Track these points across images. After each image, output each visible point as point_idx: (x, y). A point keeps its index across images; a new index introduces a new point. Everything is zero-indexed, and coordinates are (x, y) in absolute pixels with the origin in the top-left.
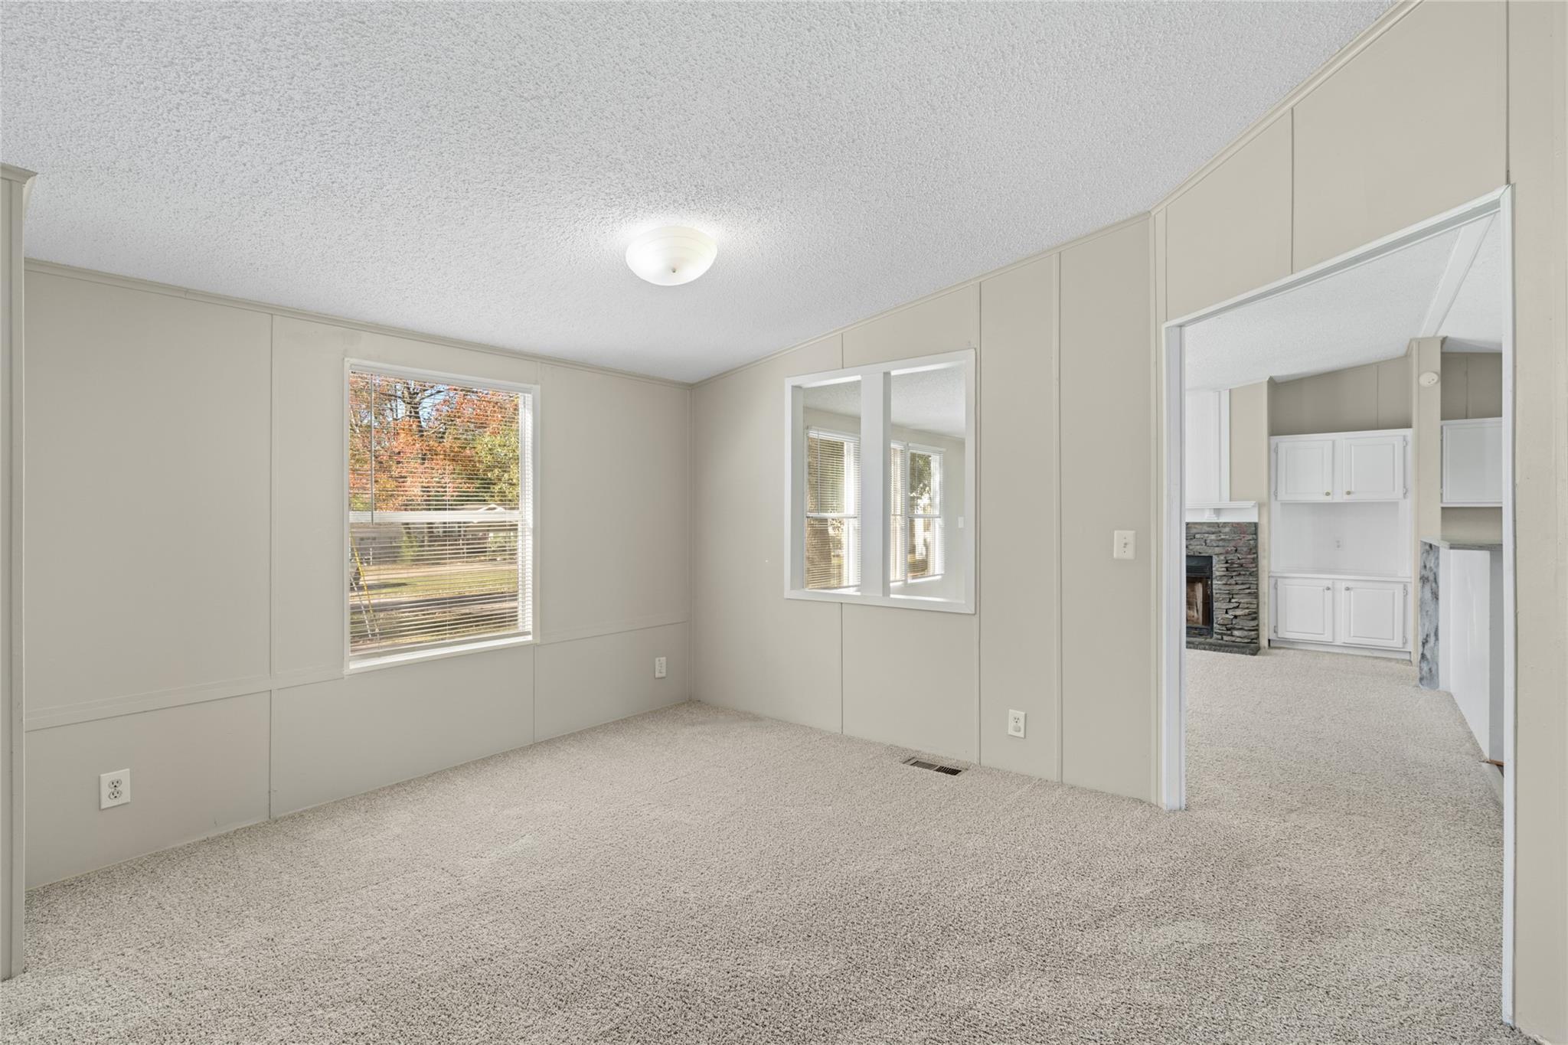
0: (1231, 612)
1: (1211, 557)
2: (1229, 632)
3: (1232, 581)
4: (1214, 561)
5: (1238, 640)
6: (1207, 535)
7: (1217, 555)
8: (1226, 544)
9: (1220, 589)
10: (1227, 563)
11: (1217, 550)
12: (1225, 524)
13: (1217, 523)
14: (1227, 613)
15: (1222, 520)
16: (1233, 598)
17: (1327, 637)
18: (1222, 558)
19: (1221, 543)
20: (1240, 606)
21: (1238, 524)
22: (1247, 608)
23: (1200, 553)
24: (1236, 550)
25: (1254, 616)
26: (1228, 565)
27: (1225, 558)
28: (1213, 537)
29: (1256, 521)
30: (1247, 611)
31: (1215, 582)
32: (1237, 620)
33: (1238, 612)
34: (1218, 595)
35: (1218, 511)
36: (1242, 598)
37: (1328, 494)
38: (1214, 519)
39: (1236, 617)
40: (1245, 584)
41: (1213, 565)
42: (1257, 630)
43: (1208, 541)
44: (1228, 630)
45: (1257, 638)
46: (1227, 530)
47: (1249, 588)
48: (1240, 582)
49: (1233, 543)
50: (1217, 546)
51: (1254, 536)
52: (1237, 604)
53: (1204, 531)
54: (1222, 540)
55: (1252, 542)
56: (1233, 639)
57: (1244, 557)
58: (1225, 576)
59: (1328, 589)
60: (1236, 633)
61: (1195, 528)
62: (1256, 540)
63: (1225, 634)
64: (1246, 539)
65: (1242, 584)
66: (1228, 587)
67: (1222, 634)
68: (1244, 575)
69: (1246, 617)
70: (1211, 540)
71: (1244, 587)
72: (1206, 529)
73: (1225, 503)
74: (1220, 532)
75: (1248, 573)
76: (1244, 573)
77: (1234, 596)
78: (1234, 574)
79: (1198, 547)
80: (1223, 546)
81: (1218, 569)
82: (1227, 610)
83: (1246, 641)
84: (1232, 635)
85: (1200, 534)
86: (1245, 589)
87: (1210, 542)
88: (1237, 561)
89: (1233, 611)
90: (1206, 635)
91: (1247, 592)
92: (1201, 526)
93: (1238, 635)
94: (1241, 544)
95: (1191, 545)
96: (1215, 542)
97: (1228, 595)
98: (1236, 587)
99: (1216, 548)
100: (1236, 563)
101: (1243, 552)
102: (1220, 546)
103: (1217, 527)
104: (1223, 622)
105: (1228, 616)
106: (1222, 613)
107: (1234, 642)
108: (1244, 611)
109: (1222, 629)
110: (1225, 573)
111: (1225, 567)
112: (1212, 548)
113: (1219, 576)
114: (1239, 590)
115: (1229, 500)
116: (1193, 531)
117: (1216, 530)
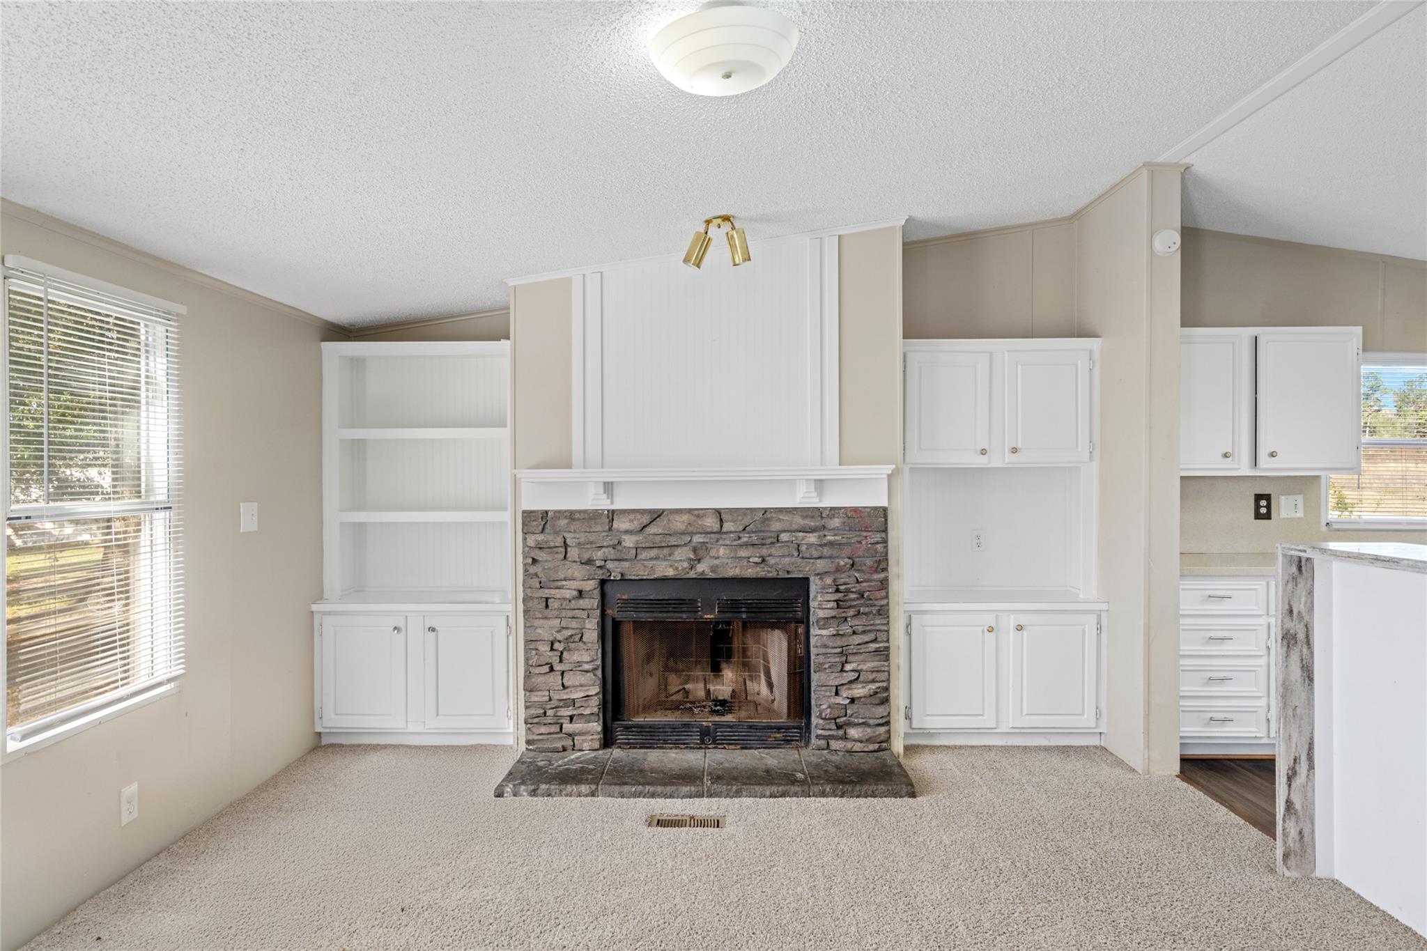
0: (845, 693)
1: (807, 579)
2: (841, 732)
3: (845, 628)
4: (813, 589)
5: (856, 747)
6: (801, 534)
7: (820, 575)
8: (835, 553)
9: (825, 646)
10: (837, 591)
11: (821, 565)
12: (834, 510)
13: (818, 509)
14: (837, 694)
15: (829, 502)
16: (846, 662)
17: (987, 721)
18: (829, 581)
19: (825, 552)
20: (861, 678)
21: (855, 510)
22: (873, 681)
23: (788, 572)
24: (853, 565)
25: (882, 697)
26: (840, 595)
27: (834, 580)
28: (812, 538)
29: (885, 504)
30: (873, 687)
31: (814, 631)
32: (855, 707)
33: (858, 691)
34: (821, 659)
35: (820, 484)
36: (864, 661)
37: (983, 452)
38: (814, 502)
39: (853, 700)
40: (869, 631)
41: (811, 596)
42: (888, 723)
43: (803, 548)
44: (839, 727)
45: (888, 740)
46: (836, 523)
47: (875, 641)
48: (860, 629)
49: (847, 551)
50: (820, 558)
51: (883, 535)
52: (857, 675)
53: (795, 527)
54: (831, 544)
55: (879, 547)
56: (849, 745)
57: (864, 576)
58: (833, 617)
59: (991, 630)
60: (853, 732)
61: (779, 520)
62: (885, 541)
63: (834, 738)
64: (870, 540)
65: (864, 632)
66: (839, 642)
67: (827, 738)
68: (865, 614)
69: (868, 700)
70: (810, 546)
71: (866, 638)
72: (799, 521)
73: (832, 470)
74: (824, 527)
75: (874, 610)
76: (867, 610)
77: (850, 658)
78: (851, 612)
79: (787, 560)
80: (830, 557)
81: (820, 603)
82: (837, 687)
83: (872, 747)
84: (845, 738)
85: (789, 534)
86: (867, 643)
87: (807, 549)
88: (855, 587)
89: (849, 689)
90: (797, 740)
91: (870, 649)
92: (790, 516)
93: (856, 736)
94: (861, 553)
95: (769, 556)
96: (816, 550)
97: (837, 660)
98: (853, 639)
99: (819, 561)
100: (854, 590)
101: (864, 568)
102: (826, 558)
103: (819, 518)
104: (830, 713)
105: (839, 700)
106: (828, 694)
107: (850, 752)
108: (864, 687)
109: (827, 727)
110: (833, 613)
111: (834, 601)
112: (812, 561)
113: (824, 618)
114: (858, 645)
115: (838, 464)
116: (776, 526)
117: (818, 524)
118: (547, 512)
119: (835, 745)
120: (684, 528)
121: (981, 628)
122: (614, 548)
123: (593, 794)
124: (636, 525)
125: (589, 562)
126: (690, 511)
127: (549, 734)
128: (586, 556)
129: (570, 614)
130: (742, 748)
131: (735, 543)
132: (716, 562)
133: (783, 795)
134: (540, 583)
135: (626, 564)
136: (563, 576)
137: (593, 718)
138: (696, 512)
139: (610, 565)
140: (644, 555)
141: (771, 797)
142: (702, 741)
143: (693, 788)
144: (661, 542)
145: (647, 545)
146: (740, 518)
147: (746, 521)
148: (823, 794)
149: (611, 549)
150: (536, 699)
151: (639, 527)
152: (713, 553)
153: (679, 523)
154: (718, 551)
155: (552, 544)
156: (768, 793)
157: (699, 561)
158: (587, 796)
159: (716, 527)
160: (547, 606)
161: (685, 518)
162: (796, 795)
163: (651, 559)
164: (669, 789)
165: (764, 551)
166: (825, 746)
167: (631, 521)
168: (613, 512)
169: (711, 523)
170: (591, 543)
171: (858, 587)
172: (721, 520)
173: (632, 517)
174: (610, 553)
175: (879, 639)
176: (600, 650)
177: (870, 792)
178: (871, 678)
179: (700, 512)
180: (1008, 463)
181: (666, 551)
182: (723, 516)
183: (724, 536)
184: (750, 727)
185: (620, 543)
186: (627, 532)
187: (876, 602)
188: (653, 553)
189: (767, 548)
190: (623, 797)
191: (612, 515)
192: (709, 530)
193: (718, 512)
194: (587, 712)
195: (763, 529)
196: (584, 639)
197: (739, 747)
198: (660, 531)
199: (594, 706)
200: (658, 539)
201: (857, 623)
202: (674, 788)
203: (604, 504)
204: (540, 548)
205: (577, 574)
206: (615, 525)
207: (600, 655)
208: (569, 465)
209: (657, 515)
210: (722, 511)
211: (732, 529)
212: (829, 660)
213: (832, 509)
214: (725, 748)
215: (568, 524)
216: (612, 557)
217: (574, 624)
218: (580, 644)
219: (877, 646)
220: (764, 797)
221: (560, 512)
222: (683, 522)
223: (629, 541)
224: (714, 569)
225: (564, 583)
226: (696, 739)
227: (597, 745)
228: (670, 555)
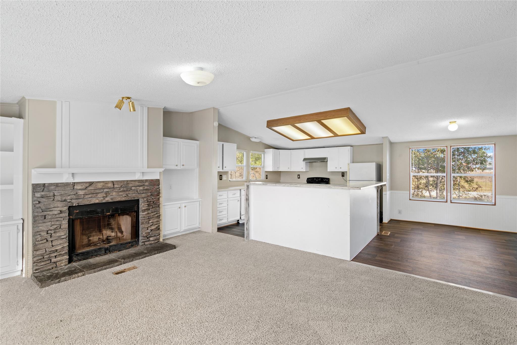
0: (149, 229)
1: (139, 200)
2: (148, 240)
3: (150, 212)
4: (140, 202)
5: (153, 242)
6: (138, 187)
7: (143, 198)
8: (147, 192)
9: (144, 217)
10: (148, 202)
11: (143, 195)
12: (146, 181)
13: (142, 180)
14: (147, 229)
15: (145, 178)
16: (150, 221)
17: (178, 230)
18: (145, 199)
19: (144, 191)
20: (154, 224)
21: (152, 180)
22: (156, 224)
23: (134, 198)
24: (151, 195)
25: (158, 229)
27: (147, 199)
28: (141, 188)
29: (159, 178)
30: (156, 226)
31: (140, 214)
32: (152, 232)
33: (153, 228)
34: (142, 221)
35: (142, 174)
36: (154, 220)
37: (177, 165)
38: (141, 178)
39: (151, 230)
40: (155, 211)
41: (140, 204)
42: (159, 234)
43: (138, 191)
44: (148, 238)
45: (159, 239)
46: (147, 184)
49: (150, 191)
51: (158, 186)
52: (152, 223)
53: (136, 185)
54: (146, 189)
55: (158, 189)
56: (150, 242)
57: (155, 197)
59: (180, 208)
60: (151, 239)
61: (131, 184)
63: (146, 241)
64: (155, 188)
67: (144, 242)
69: (155, 229)
70: (140, 190)
71: (155, 213)
72: (137, 184)
73: (146, 170)
74: (144, 185)
75: (157, 206)
76: (155, 206)
77: (151, 219)
78: (151, 207)
79: (134, 195)
81: (142, 206)
82: (147, 227)
83: (156, 241)
84: (149, 241)
85: (135, 187)
86: (155, 214)
87: (139, 191)
88: (152, 200)
89: (150, 227)
90: (135, 245)
91: (156, 216)
92: (135, 182)
93: (152, 240)
94: (153, 191)
95: (129, 194)
96: (142, 191)
97: (148, 220)
98: (151, 214)
99: (143, 194)
100: (152, 201)
101: (154, 195)
102: (145, 193)
103: (143, 183)
104: (146, 235)
105: (148, 231)
106: (145, 230)
107: (151, 244)
108: (154, 226)
109: (145, 239)
110: (147, 208)
111: (147, 205)
112: (141, 194)
113: (144, 210)
114: (153, 215)
115: (147, 168)
116: (130, 185)
117: (142, 184)
118: (45, 184)
119: (146, 243)
120: (101, 187)
121: (177, 208)
122: (75, 195)
123: (84, 275)
124: (84, 187)
125: (65, 200)
126: (103, 182)
127: (45, 264)
128: (64, 199)
129: (56, 219)
130: (119, 251)
131: (119, 191)
132: (112, 197)
133: (145, 257)
134: (42, 210)
135: (81, 200)
136: (53, 207)
137: (65, 254)
138: (105, 182)
139: (73, 201)
140: (87, 197)
141: (142, 258)
142: (105, 252)
143: (119, 263)
144: (94, 192)
145: (89, 193)
146: (120, 183)
147: (122, 184)
148: (155, 254)
149: (74, 195)
150: (39, 253)
151: (85, 188)
152: (111, 194)
153: (100, 186)
154: (113, 193)
155: (48, 195)
156: (141, 258)
157: (106, 197)
158: (81, 276)
159: (112, 186)
160: (45, 218)
161: (102, 184)
162: (148, 256)
163: (90, 198)
164: (111, 265)
165: (127, 193)
166: (144, 244)
167: (82, 186)
168: (74, 183)
169: (110, 185)
170: (66, 194)
171: (153, 200)
172: (114, 184)
173: (82, 184)
174: (74, 197)
175: (158, 213)
176: (68, 231)
177: (166, 250)
178: (156, 223)
179: (107, 182)
180: (182, 168)
181: (94, 195)
182: (114, 183)
183: (115, 189)
184: (121, 244)
185: (77, 193)
186: (80, 189)
187: (157, 204)
188: (90, 196)
189: (128, 192)
190: (95, 272)
191: (74, 184)
192: (110, 187)
193: (113, 182)
194: (64, 252)
195: (127, 186)
196: (62, 228)
197: (118, 251)
198: (93, 188)
199: (66, 250)
200: (93, 191)
201: (152, 210)
202: (113, 264)
203: (71, 180)
204: (42, 197)
205: (59, 205)
206: (75, 187)
207: (68, 232)
208: (54, 167)
209: (91, 184)
210: (114, 182)
211: (118, 187)
212: (145, 221)
213: (146, 180)
214: (113, 253)
215: (55, 188)
216: (75, 198)
217: (58, 223)
218: (60, 229)
219: (158, 215)
220: (140, 259)
221: (51, 184)
222: (101, 185)
223: (81, 193)
224: (112, 199)
225: (53, 209)
226: (103, 252)
227: (67, 263)
228: (96, 196)
